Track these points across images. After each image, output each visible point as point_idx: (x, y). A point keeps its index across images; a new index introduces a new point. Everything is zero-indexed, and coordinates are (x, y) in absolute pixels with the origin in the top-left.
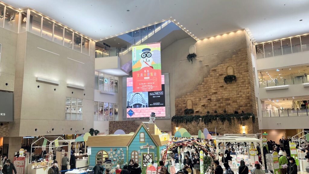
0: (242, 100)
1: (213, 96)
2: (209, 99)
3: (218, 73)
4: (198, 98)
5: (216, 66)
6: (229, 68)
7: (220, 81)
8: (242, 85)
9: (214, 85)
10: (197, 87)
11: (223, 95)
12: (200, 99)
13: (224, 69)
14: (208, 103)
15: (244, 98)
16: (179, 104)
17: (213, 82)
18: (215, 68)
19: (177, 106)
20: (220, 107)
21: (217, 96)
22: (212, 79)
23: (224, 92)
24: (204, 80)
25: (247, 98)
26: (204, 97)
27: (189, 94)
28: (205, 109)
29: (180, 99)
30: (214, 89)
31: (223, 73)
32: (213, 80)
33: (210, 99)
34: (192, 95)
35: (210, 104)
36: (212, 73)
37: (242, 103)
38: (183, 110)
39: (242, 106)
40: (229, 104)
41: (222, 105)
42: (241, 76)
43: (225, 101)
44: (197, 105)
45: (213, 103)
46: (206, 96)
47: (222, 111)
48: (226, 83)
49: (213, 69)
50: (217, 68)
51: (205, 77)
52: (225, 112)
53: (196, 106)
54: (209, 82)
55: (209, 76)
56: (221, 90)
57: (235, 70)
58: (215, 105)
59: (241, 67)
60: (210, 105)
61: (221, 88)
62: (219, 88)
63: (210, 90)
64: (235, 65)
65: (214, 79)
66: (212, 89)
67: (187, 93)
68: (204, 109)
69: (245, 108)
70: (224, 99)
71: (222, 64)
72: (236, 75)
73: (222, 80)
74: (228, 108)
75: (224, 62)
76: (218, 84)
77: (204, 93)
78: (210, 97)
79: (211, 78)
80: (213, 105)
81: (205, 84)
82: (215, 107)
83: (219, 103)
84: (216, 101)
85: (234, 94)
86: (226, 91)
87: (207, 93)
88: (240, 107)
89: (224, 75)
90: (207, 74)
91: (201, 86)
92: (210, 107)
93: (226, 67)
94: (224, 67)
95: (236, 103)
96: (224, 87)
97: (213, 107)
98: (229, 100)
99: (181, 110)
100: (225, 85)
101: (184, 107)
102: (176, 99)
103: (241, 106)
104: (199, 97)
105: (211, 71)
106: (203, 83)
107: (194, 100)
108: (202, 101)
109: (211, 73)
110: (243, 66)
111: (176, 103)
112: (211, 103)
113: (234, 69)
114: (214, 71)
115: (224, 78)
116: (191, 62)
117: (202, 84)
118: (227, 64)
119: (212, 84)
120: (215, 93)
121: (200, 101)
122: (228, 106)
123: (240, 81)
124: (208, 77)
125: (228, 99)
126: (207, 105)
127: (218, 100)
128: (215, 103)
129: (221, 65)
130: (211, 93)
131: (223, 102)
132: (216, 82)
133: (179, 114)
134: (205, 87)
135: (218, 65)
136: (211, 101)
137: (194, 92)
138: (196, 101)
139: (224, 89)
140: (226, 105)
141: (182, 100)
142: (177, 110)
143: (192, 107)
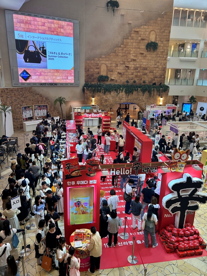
0: (158, 71)
1: (131, 63)
2: (126, 67)
3: (140, 36)
4: (115, 63)
5: (139, 27)
6: (152, 33)
7: (141, 47)
8: (161, 56)
9: (134, 50)
10: (115, 49)
11: (141, 63)
12: (117, 65)
13: (147, 33)
14: (125, 71)
15: (160, 69)
16: (91, 68)
17: (134, 46)
18: (137, 30)
19: (87, 70)
20: (136, 76)
21: (135, 63)
22: (132, 43)
23: (143, 61)
25: (163, 69)
26: (121, 62)
27: (103, 56)
28: (122, 77)
29: (92, 62)
30: (134, 55)
31: (146, 38)
32: (134, 44)
34: (107, 59)
36: (134, 35)
37: (158, 74)
38: (96, 76)
39: (157, 78)
40: (146, 74)
41: (139, 74)
42: (162, 45)
43: (143, 71)
44: (112, 72)
45: (130, 71)
46: (124, 62)
48: (146, 51)
49: (135, 30)
50: (140, 29)
51: (126, 39)
52: (144, 82)
53: (111, 73)
54: (129, 45)
56: (140, 58)
57: (158, 37)
58: (132, 74)
60: (127, 73)
61: (141, 55)
62: (139, 55)
63: (129, 55)
64: (158, 31)
65: (136, 43)
66: (131, 55)
67: (101, 55)
68: (120, 77)
69: (159, 79)
70: (142, 68)
72: (157, 42)
73: (143, 46)
74: (144, 78)
75: (148, 23)
76: (138, 50)
77: (122, 58)
78: (128, 64)
79: (132, 41)
80: (130, 73)
81: (125, 47)
83: (136, 72)
84: (133, 70)
85: (152, 64)
86: (145, 59)
87: (125, 59)
88: (155, 78)
89: (146, 40)
90: (128, 35)
91: (120, 48)
93: (149, 30)
94: (147, 30)
95: (152, 74)
96: (144, 55)
97: (130, 76)
99: (92, 75)
100: (145, 53)
101: (97, 73)
102: (86, 60)
103: (156, 76)
105: (133, 32)
106: (122, 45)
107: (109, 65)
108: (118, 68)
109: (132, 35)
110: (165, 34)
111: (86, 67)
112: (129, 71)
113: (156, 36)
114: (136, 33)
118: (151, 28)
120: (134, 60)
122: (145, 76)
123: (160, 49)
124: (128, 39)
125: (146, 69)
126: (124, 73)
127: (136, 68)
129: (145, 26)
130: (130, 59)
131: (141, 71)
132: (136, 46)
133: (89, 80)
134: (124, 51)
135: (142, 25)
136: (129, 69)
137: (111, 55)
138: (112, 66)
139: (144, 57)
140: (143, 75)
141: (94, 64)
142: (87, 76)
143: (107, 73)
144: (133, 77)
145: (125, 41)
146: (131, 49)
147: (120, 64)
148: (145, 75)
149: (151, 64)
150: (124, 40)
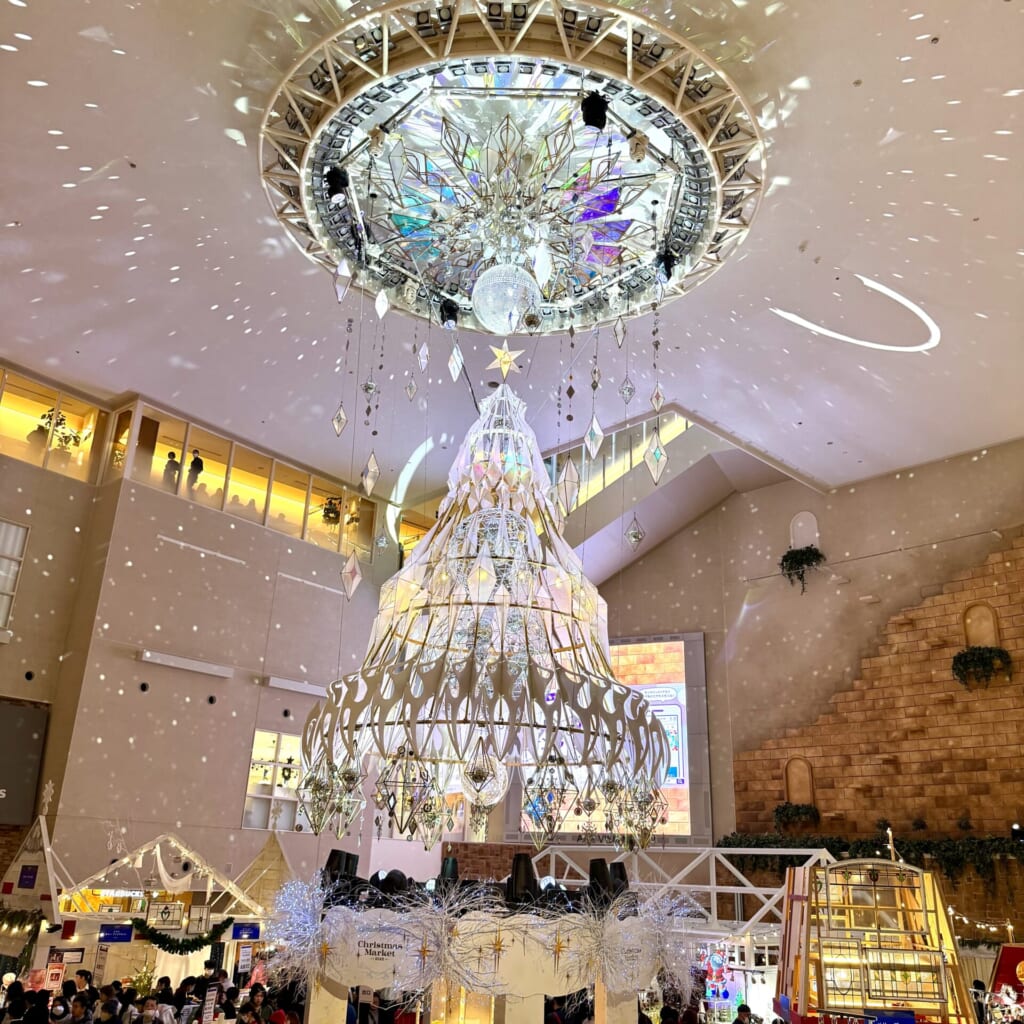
1: (906, 745)
2: (886, 762)
3: (926, 637)
4: (838, 752)
5: (915, 604)
6: (975, 613)
7: (936, 676)
9: (908, 691)
10: (832, 701)
11: (952, 741)
12: (848, 761)
13: (954, 619)
14: (884, 780)
16: (754, 779)
17: (905, 679)
18: (911, 615)
19: (742, 788)
20: (940, 801)
21: (924, 745)
23: (958, 730)
24: (861, 670)
26: (863, 747)
27: (794, 732)
28: (873, 806)
29: (758, 754)
30: (911, 710)
31: (950, 639)
32: (905, 670)
33: (894, 762)
34: (809, 740)
35: (893, 784)
36: (898, 638)
38: (772, 806)
40: (986, 790)
43: (966, 774)
44: (832, 787)
45: (906, 782)
46: (876, 744)
47: (952, 823)
48: (963, 687)
49: (900, 618)
50: (921, 612)
51: (868, 657)
52: (965, 826)
53: (830, 793)
54: (888, 678)
55: (882, 650)
56: (942, 720)
57: (1005, 624)
58: (920, 792)
60: (896, 791)
61: (942, 707)
62: (934, 710)
63: (892, 716)
64: (1003, 600)
65: (910, 663)
66: (902, 714)
67: (785, 727)
68: (865, 808)
70: (961, 763)
71: (941, 593)
72: (1009, 646)
73: (943, 670)
74: (979, 806)
75: (949, 585)
76: (927, 689)
77: (864, 729)
78: (893, 749)
79: (894, 659)
80: (908, 789)
81: (868, 686)
82: (919, 800)
83: (936, 783)
84: (921, 772)
85: (1005, 742)
86: (967, 722)
87: (876, 733)
89: (954, 645)
90: (876, 640)
91: (851, 695)
92: (892, 797)
93: (960, 607)
94: (952, 607)
96: (959, 706)
97: (909, 801)
98: (985, 768)
99: (761, 806)
100: (963, 696)
101: (777, 795)
102: (737, 752)
104: (842, 746)
105: (891, 628)
106: (857, 683)
107: (818, 764)
108: (856, 770)
109: (893, 639)
111: (737, 775)
112: (900, 778)
113: (997, 619)
114: (905, 629)
115: (952, 660)
116: (798, 584)
117: (852, 689)
118: (967, 598)
119: (900, 687)
120: (914, 732)
121: (849, 771)
122: (983, 798)
124: (877, 655)
125: (980, 765)
126: (881, 788)
127: (932, 765)
128: (917, 781)
129: (937, 598)
130: (897, 730)
131: (957, 775)
132: (917, 677)
133: (751, 825)
134: (869, 704)
135: (924, 598)
136: (899, 772)
137: (819, 723)
138: (829, 767)
139: (958, 714)
140: (972, 792)
141: (765, 762)
142: (745, 809)
143: (813, 794)
144: (923, 806)
145: (865, 663)
146: (898, 692)
147: (861, 754)
148: (982, 793)
149: (1002, 740)
150: (864, 660)
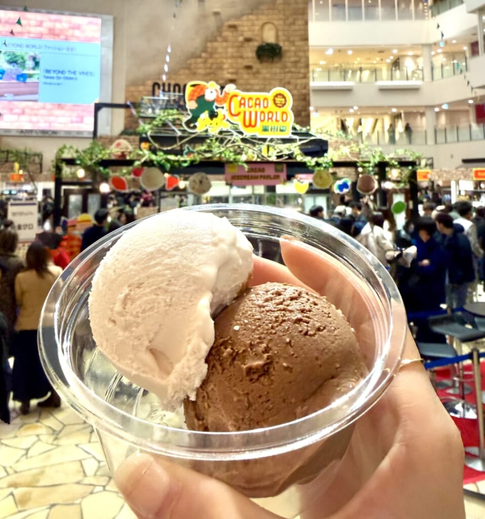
3: (242, 35)
5: (239, 17)
6: (267, 27)
7: (245, 55)
8: (293, 70)
9: (230, 61)
10: (188, 62)
11: (249, 86)
13: (257, 28)
17: (229, 55)
18: (235, 23)
22: (226, 48)
23: (252, 81)
24: (206, 48)
25: (303, 97)
29: (141, 88)
30: (231, 70)
31: (253, 37)
32: (230, 50)
34: (173, 81)
36: (227, 33)
42: (293, 48)
48: (258, 61)
49: (231, 23)
50: (240, 23)
51: (211, 41)
54: (220, 53)
55: (219, 39)
56: (246, 76)
57: (280, 33)
59: (293, 27)
61: (246, 71)
62: (241, 71)
63: (220, 73)
64: (281, 22)
65: (233, 47)
66: (225, 72)
71: (251, 14)
72: (281, 44)
73: (250, 53)
75: (256, 11)
76: (240, 61)
79: (225, 44)
81: (210, 56)
86: (256, 78)
89: (256, 40)
90: (216, 34)
91: (199, 60)
93: (260, 22)
94: (256, 22)
96: (254, 70)
100: (257, 65)
102: (127, 86)
105: (225, 28)
106: (204, 55)
109: (225, 34)
110: (297, 27)
113: (277, 31)
114: (232, 29)
115: (255, 48)
117: (200, 57)
118: (264, 19)
119: (226, 58)
120: (231, 81)
123: (289, 58)
124: (215, 40)
129: (250, 16)
130: (222, 79)
132: (235, 54)
134: (209, 65)
135: (243, 15)
137: (179, 73)
139: (254, 74)
142: (130, 117)
146: (225, 61)
150: (208, 43)
